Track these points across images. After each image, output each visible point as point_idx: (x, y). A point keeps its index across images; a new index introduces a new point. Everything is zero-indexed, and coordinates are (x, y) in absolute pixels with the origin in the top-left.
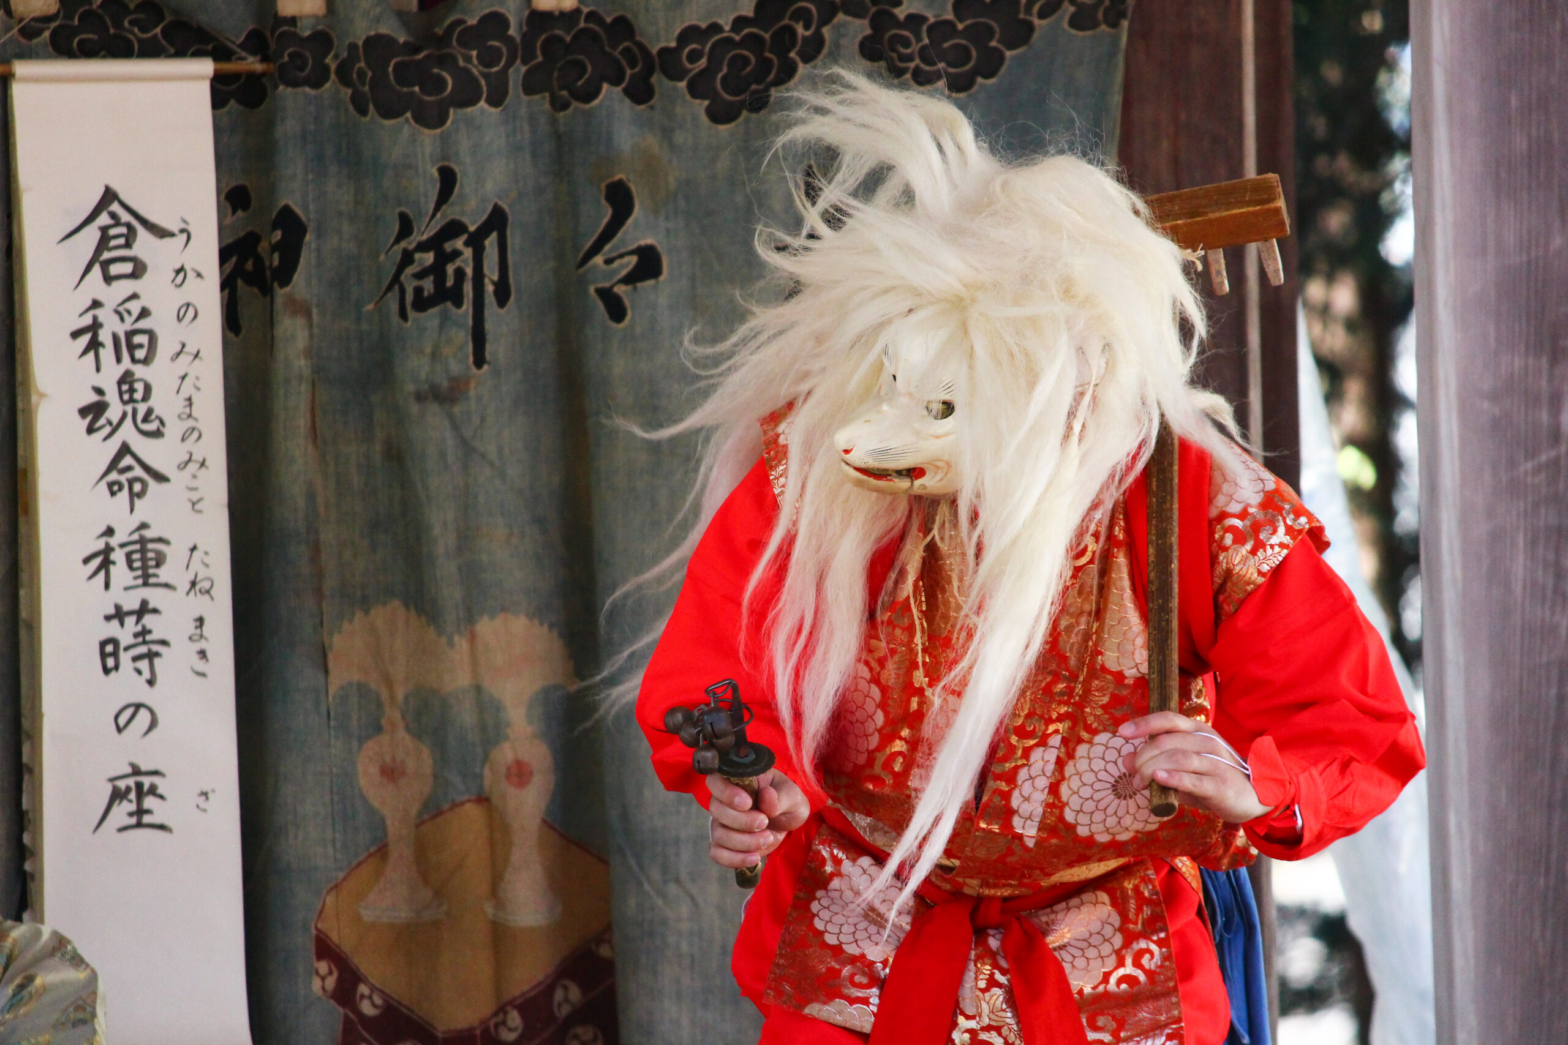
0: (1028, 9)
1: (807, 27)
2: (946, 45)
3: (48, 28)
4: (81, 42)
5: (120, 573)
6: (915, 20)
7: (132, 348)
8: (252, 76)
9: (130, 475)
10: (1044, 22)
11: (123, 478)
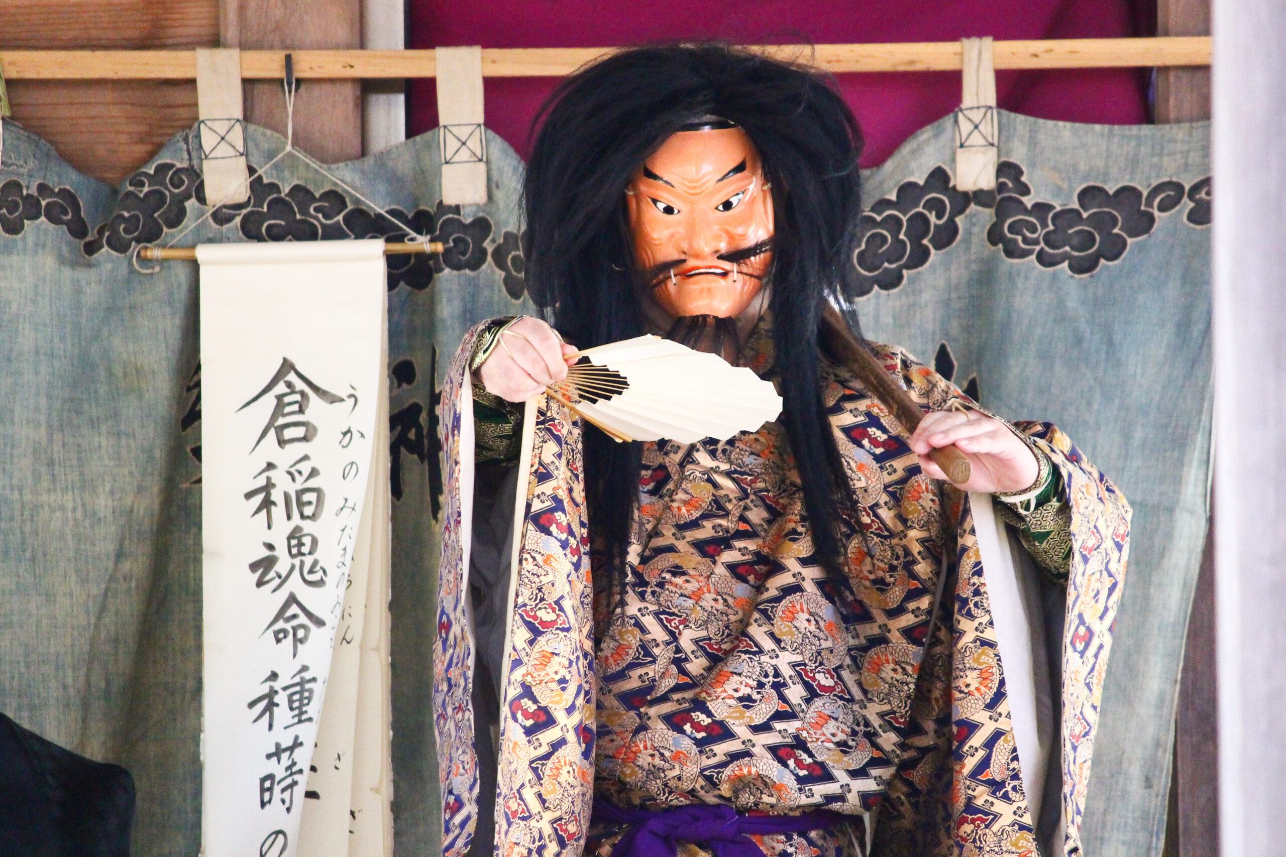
0: (1149, 203)
1: (939, 217)
2: (1071, 231)
3: (239, 215)
4: (269, 227)
5: (283, 714)
6: (1041, 209)
7: (301, 504)
8: (421, 256)
9: (295, 623)
10: (1164, 215)
11: (288, 626)
